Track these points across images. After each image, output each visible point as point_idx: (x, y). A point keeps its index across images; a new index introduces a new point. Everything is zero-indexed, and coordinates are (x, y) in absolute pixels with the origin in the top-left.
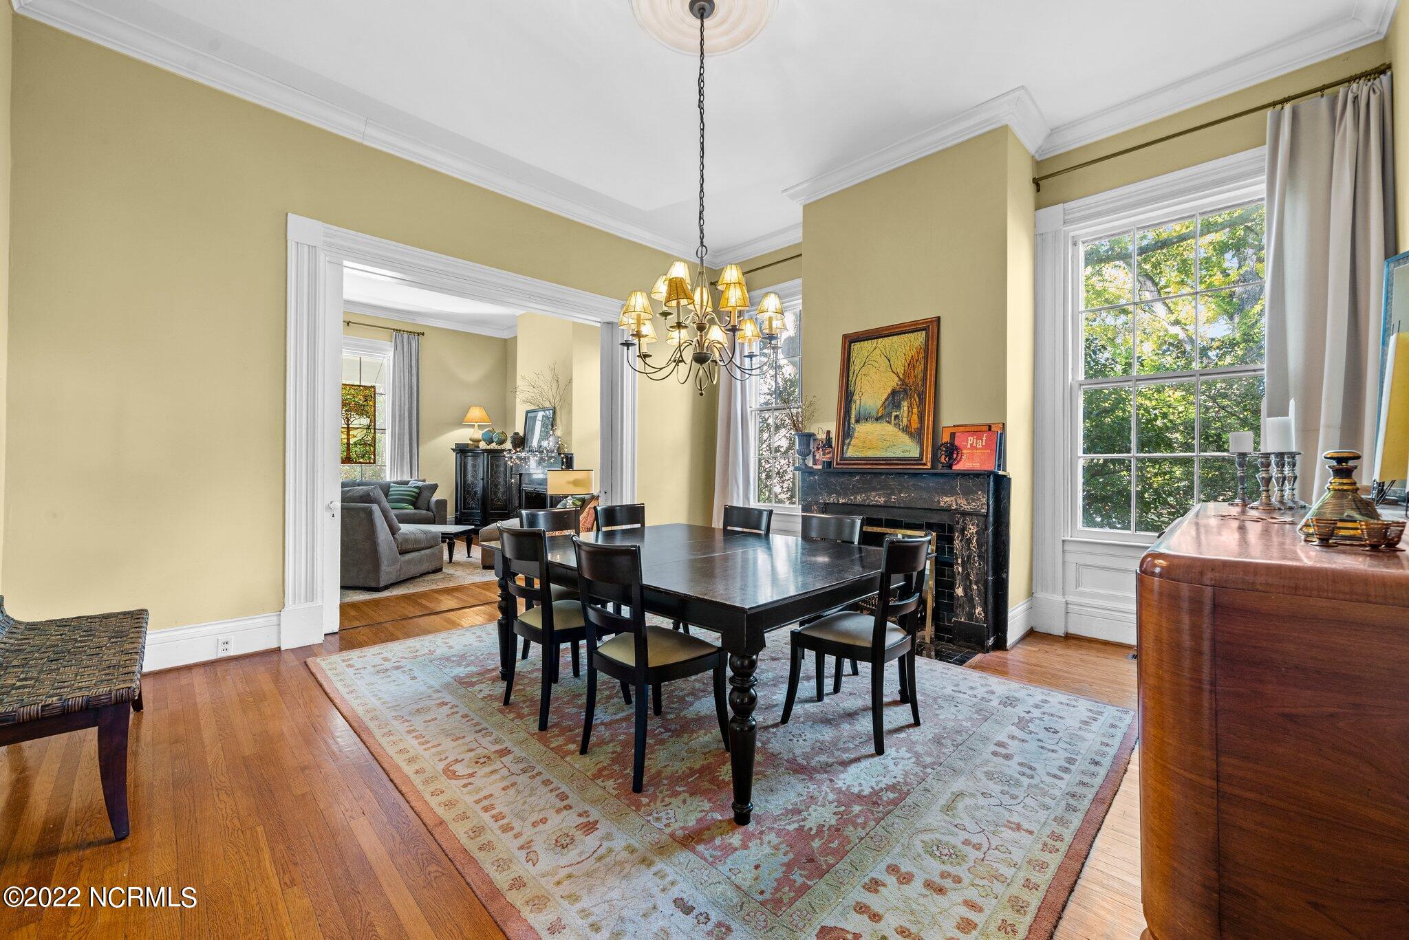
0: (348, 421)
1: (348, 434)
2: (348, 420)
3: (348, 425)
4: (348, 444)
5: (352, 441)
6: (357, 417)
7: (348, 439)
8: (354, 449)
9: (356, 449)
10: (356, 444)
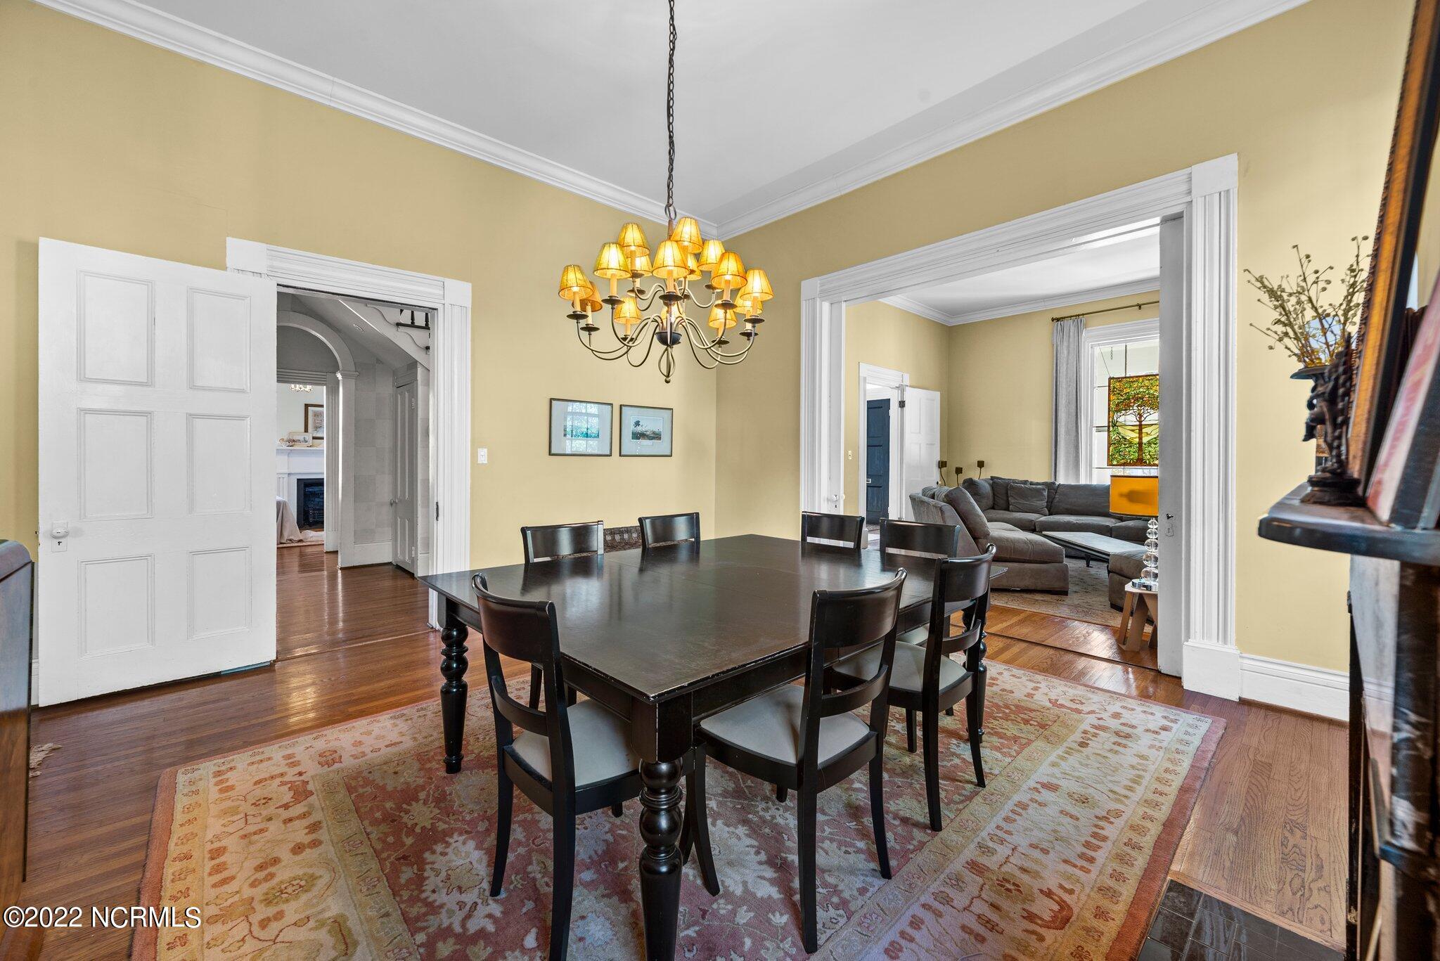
0: (1140, 418)
1: (1140, 433)
2: (1141, 416)
3: (1140, 422)
4: (1140, 444)
5: (1145, 440)
6: (1152, 411)
7: (1140, 438)
8: (1147, 449)
9: (1150, 449)
10: (1149, 443)
